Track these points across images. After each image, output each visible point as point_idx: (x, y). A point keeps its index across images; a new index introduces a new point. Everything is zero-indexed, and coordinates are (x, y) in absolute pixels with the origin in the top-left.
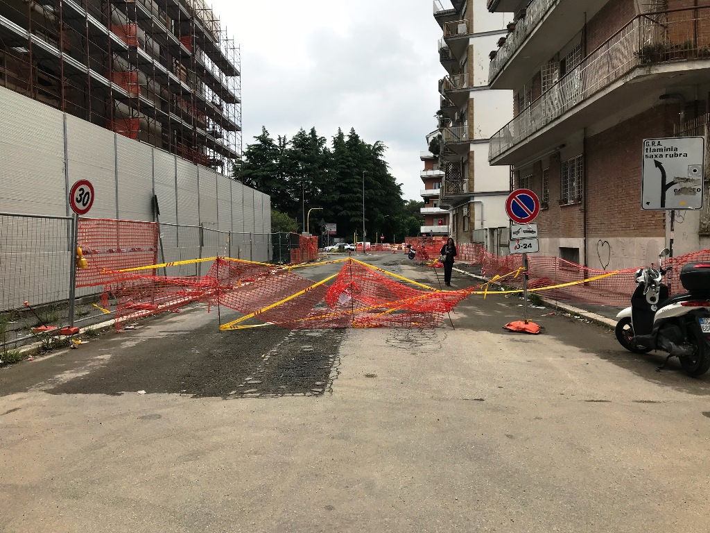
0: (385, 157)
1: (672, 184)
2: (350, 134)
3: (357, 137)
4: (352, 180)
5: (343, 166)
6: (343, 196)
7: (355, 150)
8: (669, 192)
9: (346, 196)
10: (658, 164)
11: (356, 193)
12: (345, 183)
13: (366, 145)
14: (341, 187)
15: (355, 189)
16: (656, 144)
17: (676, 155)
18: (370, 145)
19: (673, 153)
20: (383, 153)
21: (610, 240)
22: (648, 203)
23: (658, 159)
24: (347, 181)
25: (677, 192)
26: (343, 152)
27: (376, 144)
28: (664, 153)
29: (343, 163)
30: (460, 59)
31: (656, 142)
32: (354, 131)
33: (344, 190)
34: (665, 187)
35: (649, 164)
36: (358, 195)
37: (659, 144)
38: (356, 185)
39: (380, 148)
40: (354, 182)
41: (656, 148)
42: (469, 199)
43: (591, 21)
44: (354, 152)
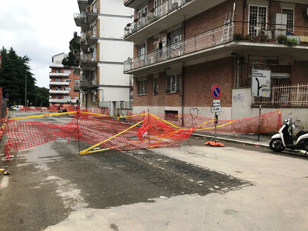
0: (29, 64)
1: (261, 87)
2: (10, 50)
3: (14, 52)
4: (12, 74)
5: (7, 66)
6: (7, 81)
7: (13, 59)
8: (260, 90)
9: (9, 82)
10: (257, 79)
11: (14, 80)
12: (8, 75)
13: (18, 57)
14: (6, 76)
15: (14, 79)
16: (256, 71)
17: (262, 76)
18: (21, 57)
19: (261, 75)
20: (28, 62)
21: (198, 108)
22: (253, 94)
23: (257, 77)
24: (9, 74)
25: (263, 90)
26: (6, 59)
27: (25, 57)
28: (259, 75)
29: (6, 64)
30: (90, 24)
31: (256, 70)
32: (12, 49)
33: (7, 78)
34: (259, 88)
35: (254, 79)
36: (15, 81)
37: (257, 72)
38: (14, 76)
39: (27, 59)
40: (13, 75)
41: (256, 73)
42: (97, 87)
43: (188, 20)
44: (13, 60)
